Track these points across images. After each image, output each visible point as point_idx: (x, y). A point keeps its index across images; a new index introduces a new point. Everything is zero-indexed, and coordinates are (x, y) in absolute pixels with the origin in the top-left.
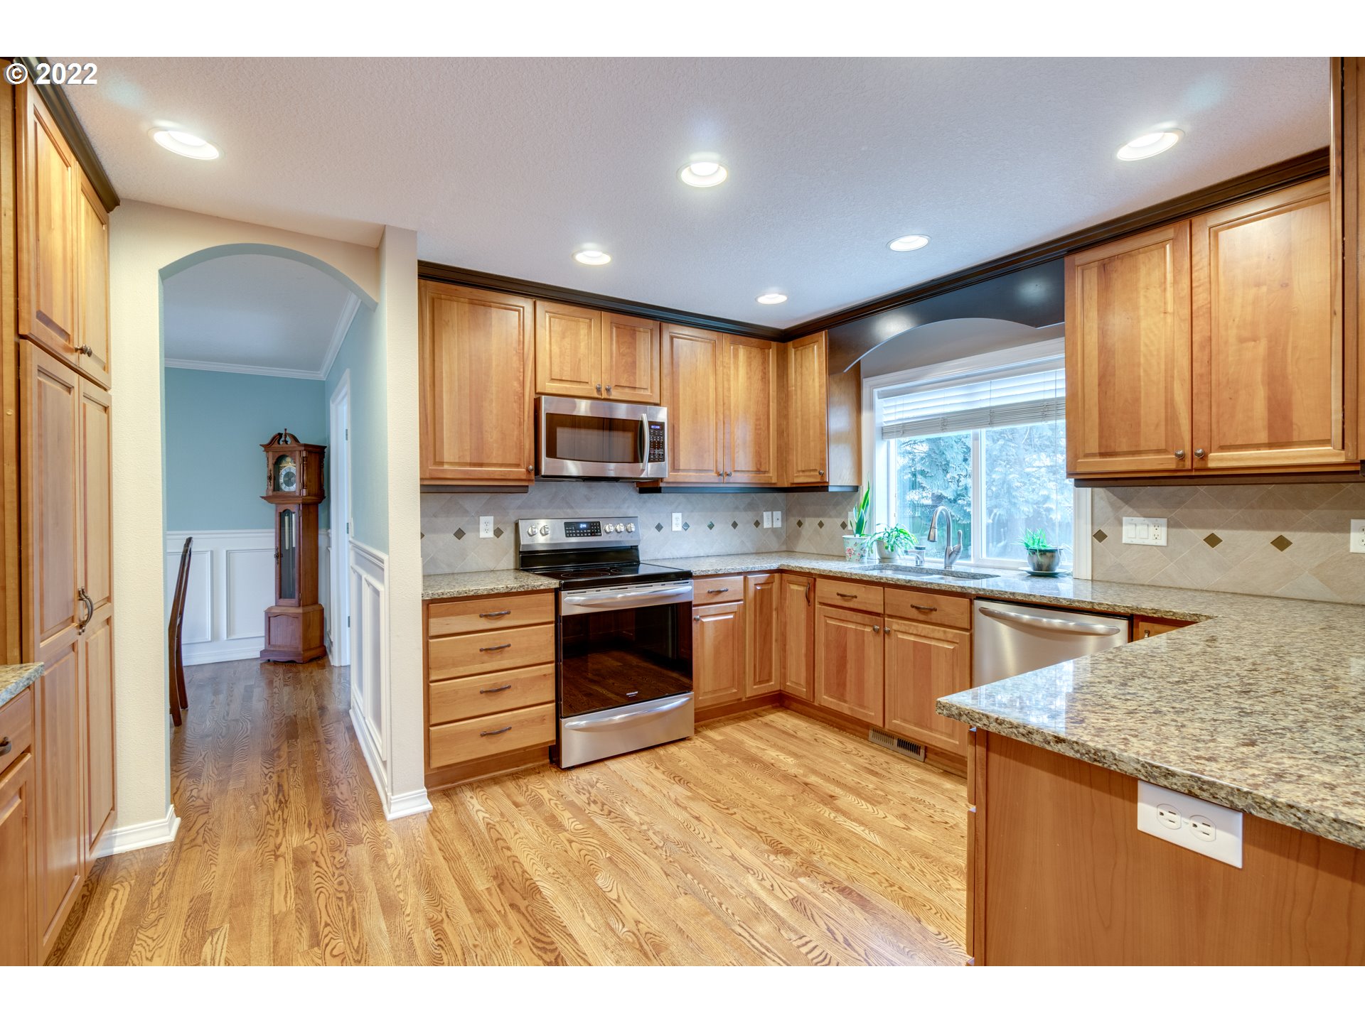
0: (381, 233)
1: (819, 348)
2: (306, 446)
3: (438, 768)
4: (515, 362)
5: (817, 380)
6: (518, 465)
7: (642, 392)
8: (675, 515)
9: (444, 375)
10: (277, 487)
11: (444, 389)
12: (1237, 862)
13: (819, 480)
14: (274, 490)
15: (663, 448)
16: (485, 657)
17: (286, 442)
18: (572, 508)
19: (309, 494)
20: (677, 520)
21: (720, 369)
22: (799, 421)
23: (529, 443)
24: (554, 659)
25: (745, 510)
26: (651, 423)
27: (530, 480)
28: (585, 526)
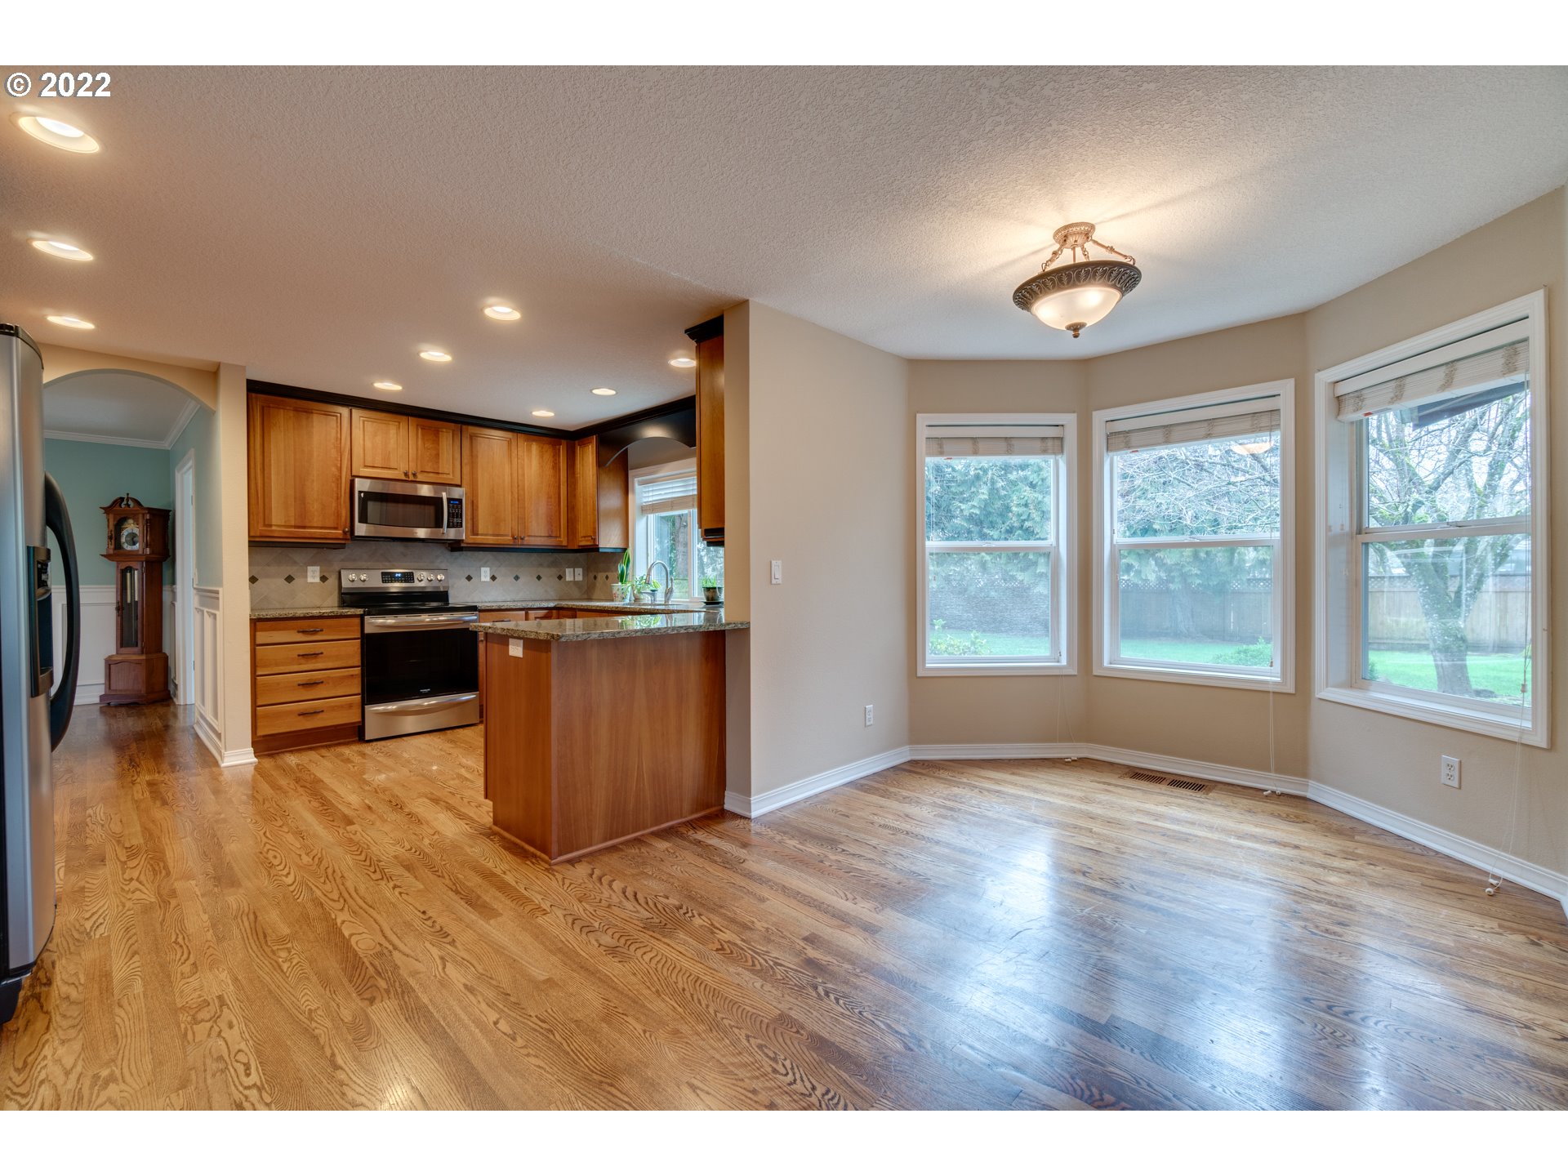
0: (218, 366)
1: (592, 447)
2: (150, 510)
3: (264, 736)
4: (334, 453)
5: (591, 470)
6: (336, 528)
7: (445, 476)
8: (483, 569)
9: (272, 462)
10: (118, 546)
11: (272, 472)
12: (521, 656)
13: (591, 543)
14: (115, 549)
15: (461, 517)
16: (303, 661)
17: (128, 505)
18: (390, 561)
19: (152, 552)
20: (485, 574)
21: (515, 460)
22: (581, 499)
23: (345, 512)
24: (360, 664)
25: (549, 566)
26: (449, 500)
27: (346, 539)
28: (399, 575)
